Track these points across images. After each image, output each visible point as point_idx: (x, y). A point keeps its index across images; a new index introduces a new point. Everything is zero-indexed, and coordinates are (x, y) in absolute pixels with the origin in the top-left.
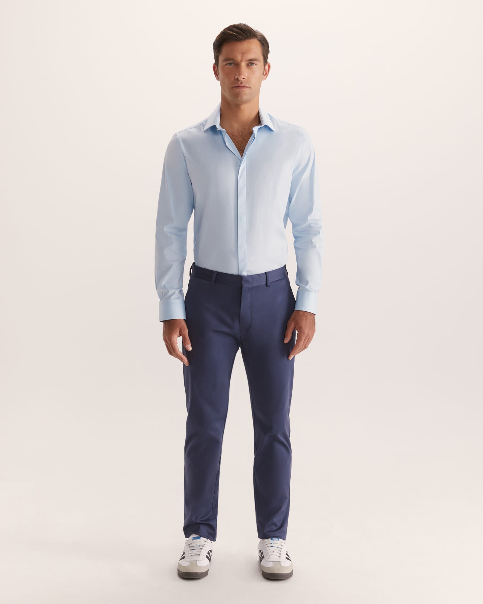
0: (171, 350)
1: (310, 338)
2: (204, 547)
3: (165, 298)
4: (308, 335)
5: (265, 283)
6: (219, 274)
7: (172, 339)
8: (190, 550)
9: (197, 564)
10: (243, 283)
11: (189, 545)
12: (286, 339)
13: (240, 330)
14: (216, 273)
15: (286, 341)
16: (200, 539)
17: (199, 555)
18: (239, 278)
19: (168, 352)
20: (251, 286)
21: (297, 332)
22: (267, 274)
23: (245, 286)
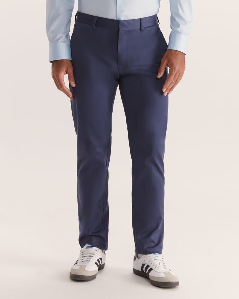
0: (59, 85)
1: (181, 75)
2: (94, 255)
3: (53, 41)
4: (179, 71)
5: (139, 28)
6: (99, 18)
7: (60, 76)
8: (83, 257)
9: (85, 269)
10: (120, 26)
11: (83, 252)
12: (159, 74)
13: (118, 69)
14: (97, 18)
15: (160, 76)
16: (92, 248)
17: (89, 261)
18: (117, 23)
19: (57, 87)
20: (127, 29)
21: (168, 68)
22: (141, 20)
23: (122, 30)
